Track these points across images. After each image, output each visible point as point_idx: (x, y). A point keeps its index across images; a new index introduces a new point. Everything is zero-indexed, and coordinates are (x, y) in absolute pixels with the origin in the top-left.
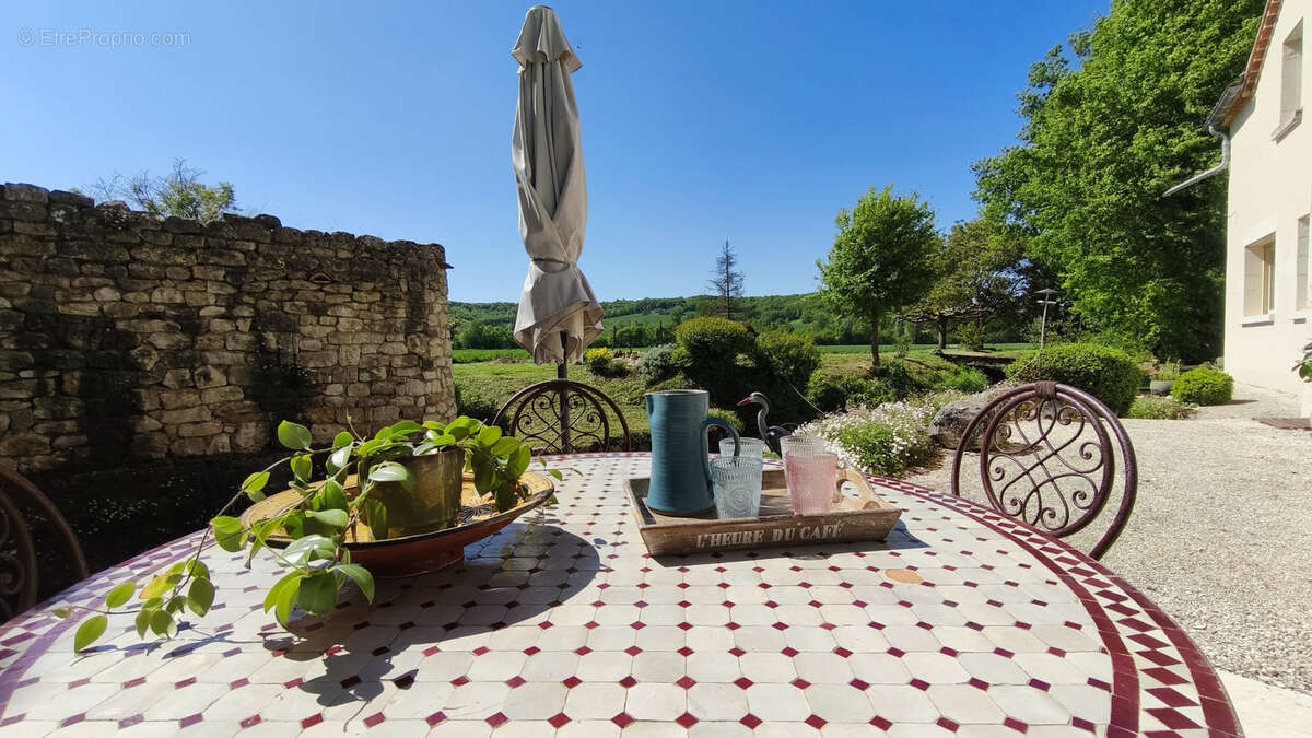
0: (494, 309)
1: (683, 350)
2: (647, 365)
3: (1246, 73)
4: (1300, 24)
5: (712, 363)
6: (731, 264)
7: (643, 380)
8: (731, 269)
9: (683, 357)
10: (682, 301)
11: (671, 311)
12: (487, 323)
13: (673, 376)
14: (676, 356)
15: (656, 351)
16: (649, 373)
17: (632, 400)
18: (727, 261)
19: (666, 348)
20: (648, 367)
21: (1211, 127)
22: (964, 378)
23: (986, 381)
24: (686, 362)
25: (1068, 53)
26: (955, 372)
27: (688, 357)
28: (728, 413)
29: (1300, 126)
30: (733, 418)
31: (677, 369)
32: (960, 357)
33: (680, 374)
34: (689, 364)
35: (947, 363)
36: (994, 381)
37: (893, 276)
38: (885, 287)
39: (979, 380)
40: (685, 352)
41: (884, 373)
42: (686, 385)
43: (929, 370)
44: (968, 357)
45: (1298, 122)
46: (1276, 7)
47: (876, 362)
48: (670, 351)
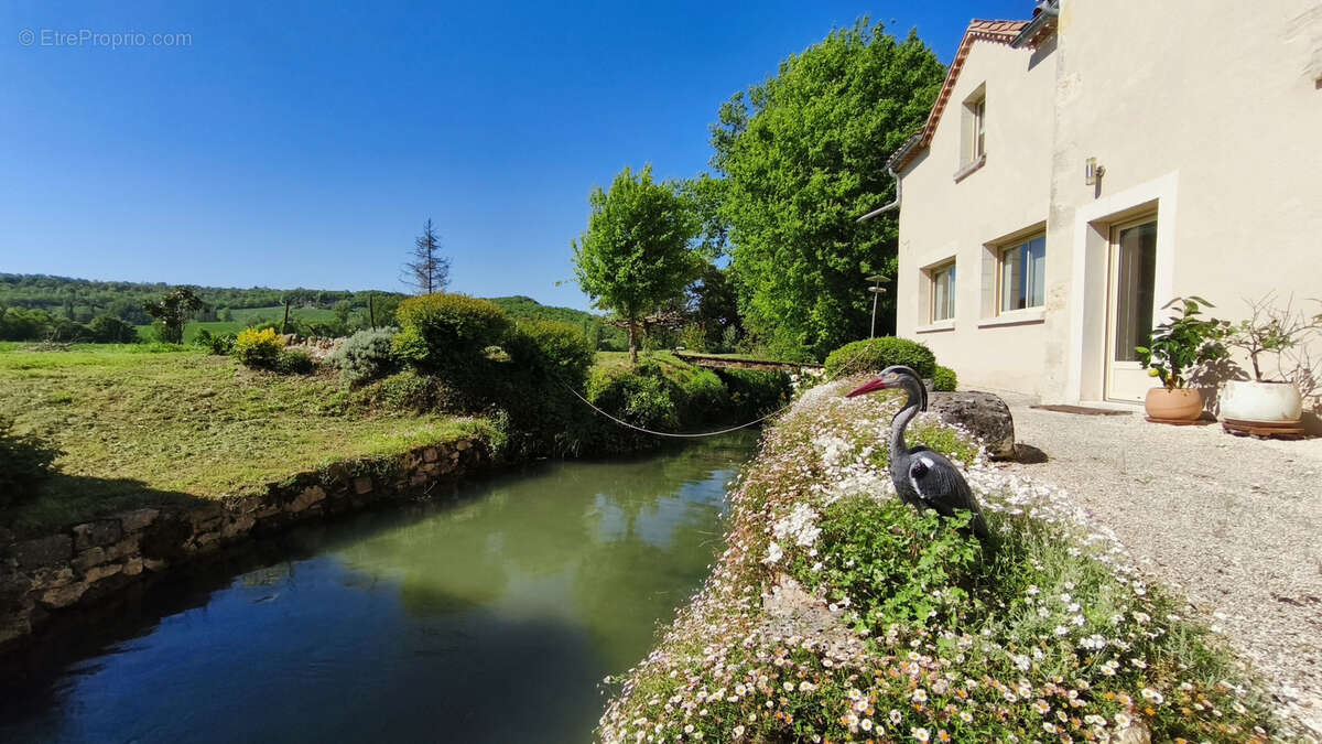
0: (28, 284)
1: (411, 333)
2: (350, 356)
3: (926, 125)
4: (983, 85)
5: (457, 355)
6: (435, 248)
7: (344, 378)
8: (435, 254)
9: (412, 346)
10: (349, 296)
11: (336, 305)
12: (14, 303)
13: (395, 371)
14: (401, 343)
15: (365, 338)
16: (355, 368)
17: (327, 409)
18: (430, 243)
19: (382, 333)
20: (353, 359)
21: (890, 170)
22: (702, 378)
23: (720, 381)
24: (417, 353)
25: (747, 101)
26: (694, 372)
27: (421, 346)
28: (484, 423)
29: (983, 169)
30: (492, 428)
31: (402, 363)
32: (694, 359)
33: (407, 370)
34: (422, 356)
35: (684, 364)
36: (724, 382)
37: (659, 264)
38: (649, 277)
39: (715, 380)
40: (415, 338)
41: (643, 371)
42: (418, 386)
43: (676, 369)
44: (700, 358)
45: (981, 165)
46: (956, 72)
47: (635, 361)
48: (389, 336)
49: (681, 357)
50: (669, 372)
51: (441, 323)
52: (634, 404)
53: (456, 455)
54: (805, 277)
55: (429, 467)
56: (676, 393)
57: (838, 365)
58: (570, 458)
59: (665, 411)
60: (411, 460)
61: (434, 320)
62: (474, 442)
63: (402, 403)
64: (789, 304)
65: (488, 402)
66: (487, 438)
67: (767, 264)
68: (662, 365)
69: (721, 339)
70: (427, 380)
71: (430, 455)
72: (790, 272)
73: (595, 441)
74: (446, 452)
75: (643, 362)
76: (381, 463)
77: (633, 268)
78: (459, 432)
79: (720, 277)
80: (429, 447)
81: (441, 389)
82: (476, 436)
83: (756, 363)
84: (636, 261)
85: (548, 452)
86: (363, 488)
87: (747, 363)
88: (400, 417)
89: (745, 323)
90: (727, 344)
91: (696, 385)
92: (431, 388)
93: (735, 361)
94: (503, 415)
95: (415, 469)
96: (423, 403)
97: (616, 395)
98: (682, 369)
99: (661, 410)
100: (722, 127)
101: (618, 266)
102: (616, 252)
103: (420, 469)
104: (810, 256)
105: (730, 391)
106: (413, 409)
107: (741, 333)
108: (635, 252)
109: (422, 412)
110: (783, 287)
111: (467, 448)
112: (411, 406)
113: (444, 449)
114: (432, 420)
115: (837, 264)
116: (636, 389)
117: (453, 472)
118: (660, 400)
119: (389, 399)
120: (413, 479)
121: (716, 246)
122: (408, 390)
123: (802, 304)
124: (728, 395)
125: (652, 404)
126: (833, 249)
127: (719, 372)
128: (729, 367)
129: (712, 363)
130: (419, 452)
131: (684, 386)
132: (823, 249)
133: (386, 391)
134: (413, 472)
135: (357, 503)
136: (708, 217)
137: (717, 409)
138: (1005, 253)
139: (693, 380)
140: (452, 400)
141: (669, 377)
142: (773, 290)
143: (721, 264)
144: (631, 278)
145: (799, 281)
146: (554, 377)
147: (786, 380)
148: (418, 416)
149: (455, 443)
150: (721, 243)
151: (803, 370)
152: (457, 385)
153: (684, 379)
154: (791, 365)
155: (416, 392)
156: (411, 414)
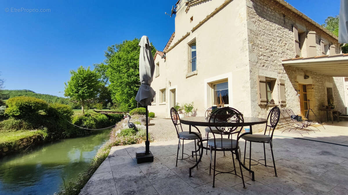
4: (158, 62)
9: (14, 112)
13: (7, 119)
14: (9, 111)
22: (102, 116)
23: (106, 117)
24: (16, 113)
25: (115, 47)
26: (99, 115)
27: (17, 112)
28: (40, 131)
29: (159, 77)
30: (43, 132)
31: (9, 116)
32: (99, 112)
33: (11, 118)
34: (18, 114)
35: (97, 113)
36: (108, 117)
37: (92, 90)
38: (88, 93)
39: (105, 117)
40: (15, 110)
41: (86, 115)
42: (16, 123)
43: (94, 115)
44: (101, 112)
45: (159, 76)
46: (155, 58)
47: (84, 113)
48: (3, 109)
49: (96, 111)
50: (93, 115)
51: (26, 105)
52: (85, 123)
53: (32, 140)
54: (129, 92)
55: (24, 143)
56: (95, 120)
57: (132, 113)
58: (67, 138)
59: (93, 125)
60: (19, 142)
61: (24, 104)
62: (38, 136)
63: (10, 128)
64: (124, 98)
65: (40, 126)
66: (42, 135)
67: (119, 88)
68: (91, 114)
69: (106, 106)
70: (19, 121)
71: (25, 140)
72: (125, 90)
73: (74, 133)
74: (30, 139)
75: (86, 113)
76: (12, 143)
77: (84, 90)
78: (33, 134)
79: (106, 89)
80: (25, 138)
81: (24, 123)
82: (39, 135)
83: (116, 112)
84: (85, 89)
85: (60, 137)
86: (6, 150)
87: (114, 112)
88: (9, 132)
89: (113, 101)
90: (108, 107)
91: (100, 118)
92: (20, 123)
93: (110, 112)
94: (45, 129)
95: (20, 144)
96: (19, 127)
97: (80, 122)
98: (96, 114)
99: (92, 125)
100: (108, 52)
101: (80, 90)
102: (79, 86)
103: (22, 144)
104: (130, 87)
105: (109, 119)
106: (15, 129)
107: (112, 104)
108: (85, 87)
109: (17, 130)
110: (123, 94)
111: (36, 138)
112: (14, 128)
113: (29, 139)
114: (22, 132)
115: (136, 89)
116: (85, 120)
117: (31, 144)
118: (92, 122)
119: (5, 127)
120: (20, 147)
121: (105, 81)
122: (12, 124)
123: (128, 98)
124: (108, 120)
125: (90, 123)
126: (135, 86)
127: (106, 115)
128: (109, 114)
129: (104, 113)
130: (22, 140)
131: (97, 119)
132: (133, 86)
133: (3, 124)
134: (20, 145)
135: (4, 154)
136: (103, 74)
137: (106, 124)
138: (163, 92)
139: (99, 117)
140: (28, 126)
141: (93, 117)
142: (120, 94)
143: (107, 86)
144: (83, 93)
145: (127, 92)
146: (62, 118)
147: (123, 116)
148: (16, 131)
149: (32, 137)
150: (107, 81)
151: (127, 114)
152: (29, 122)
153: (97, 117)
154: (125, 112)
155: (15, 124)
156: (13, 131)
